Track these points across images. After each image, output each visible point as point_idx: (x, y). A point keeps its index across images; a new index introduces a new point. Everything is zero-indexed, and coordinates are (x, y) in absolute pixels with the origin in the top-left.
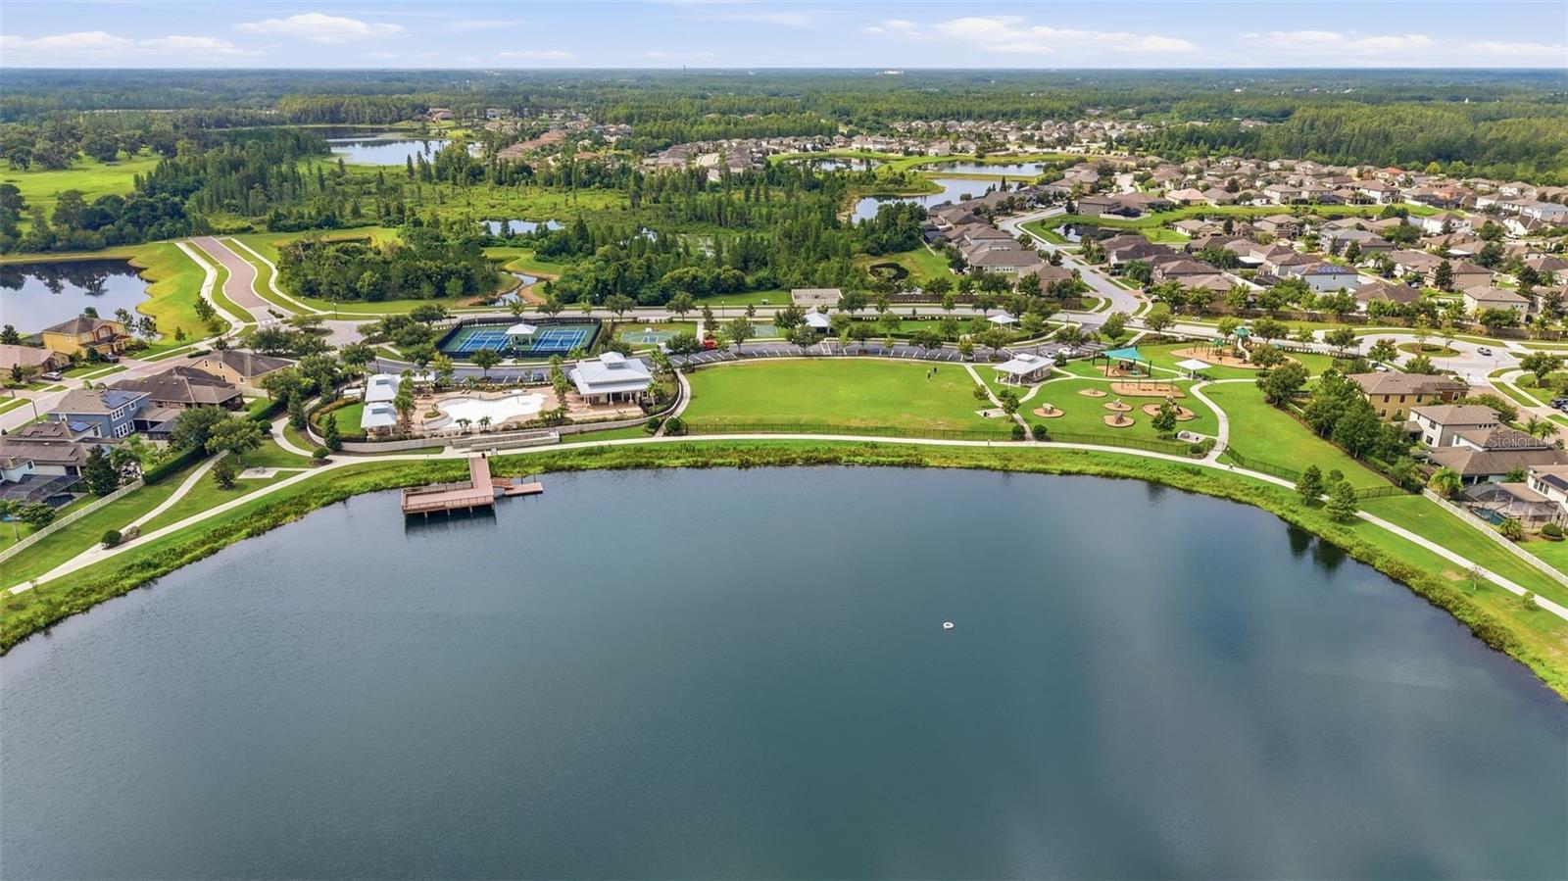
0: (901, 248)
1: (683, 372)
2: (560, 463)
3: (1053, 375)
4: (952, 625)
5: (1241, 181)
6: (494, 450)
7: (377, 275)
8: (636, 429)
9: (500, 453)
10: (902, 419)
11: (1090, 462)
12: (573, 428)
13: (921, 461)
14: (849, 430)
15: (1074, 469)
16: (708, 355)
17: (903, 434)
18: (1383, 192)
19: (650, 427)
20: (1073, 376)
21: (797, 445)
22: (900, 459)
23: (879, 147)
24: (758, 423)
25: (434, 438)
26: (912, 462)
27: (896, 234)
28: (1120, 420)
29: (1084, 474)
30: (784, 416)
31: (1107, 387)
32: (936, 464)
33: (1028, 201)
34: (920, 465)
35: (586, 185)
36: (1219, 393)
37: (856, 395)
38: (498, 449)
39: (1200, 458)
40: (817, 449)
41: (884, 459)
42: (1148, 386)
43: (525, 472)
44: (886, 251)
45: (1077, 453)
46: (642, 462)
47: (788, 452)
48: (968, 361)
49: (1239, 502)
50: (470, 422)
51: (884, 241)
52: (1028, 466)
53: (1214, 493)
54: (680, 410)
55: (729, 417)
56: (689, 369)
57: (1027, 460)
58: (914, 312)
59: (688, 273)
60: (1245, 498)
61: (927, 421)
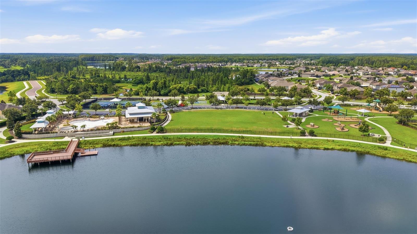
0: (248, 84)
1: (170, 113)
2: (110, 143)
3: (309, 115)
4: (292, 229)
5: (349, 70)
6: (83, 138)
7: (75, 86)
8: (146, 130)
9: (86, 139)
10: (254, 128)
11: (336, 145)
12: (120, 130)
13: (263, 144)
14: (232, 132)
15: (330, 147)
16: (181, 108)
17: (255, 133)
18: (394, 72)
19: (151, 130)
20: (317, 115)
21: (211, 137)
22: (254, 143)
23: (240, 65)
24: (195, 128)
25: (61, 133)
26: (260, 144)
27: (247, 79)
28: (343, 129)
29: (334, 149)
30: (206, 127)
31: (332, 118)
32: (270, 145)
33: (286, 74)
34: (263, 145)
35: (155, 71)
36: (377, 121)
37: (235, 120)
38: (85, 138)
39: (383, 143)
40: (219, 138)
41: (247, 143)
42: (348, 118)
43: (94, 146)
44: (243, 84)
45: (329, 141)
46: (144, 143)
47: (207, 139)
48: (276, 110)
49: (410, 161)
50: (77, 127)
51: (243, 82)
52: (310, 146)
53: (397, 158)
54: (166, 124)
55: (184, 127)
56: (172, 112)
57: (309, 144)
58: (255, 97)
59: (178, 86)
60: (413, 160)
61: (263, 129)
